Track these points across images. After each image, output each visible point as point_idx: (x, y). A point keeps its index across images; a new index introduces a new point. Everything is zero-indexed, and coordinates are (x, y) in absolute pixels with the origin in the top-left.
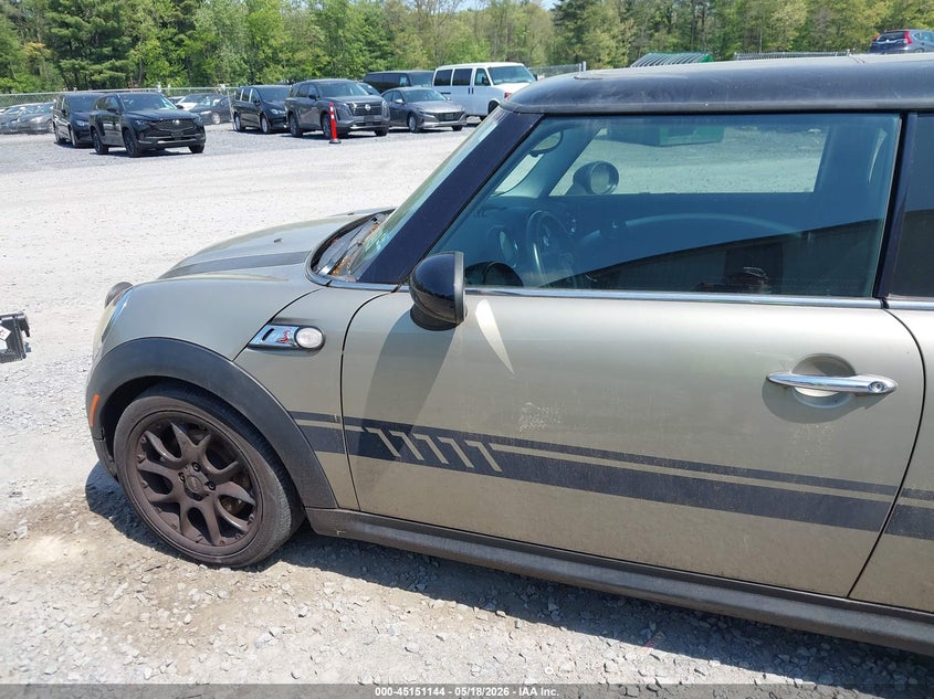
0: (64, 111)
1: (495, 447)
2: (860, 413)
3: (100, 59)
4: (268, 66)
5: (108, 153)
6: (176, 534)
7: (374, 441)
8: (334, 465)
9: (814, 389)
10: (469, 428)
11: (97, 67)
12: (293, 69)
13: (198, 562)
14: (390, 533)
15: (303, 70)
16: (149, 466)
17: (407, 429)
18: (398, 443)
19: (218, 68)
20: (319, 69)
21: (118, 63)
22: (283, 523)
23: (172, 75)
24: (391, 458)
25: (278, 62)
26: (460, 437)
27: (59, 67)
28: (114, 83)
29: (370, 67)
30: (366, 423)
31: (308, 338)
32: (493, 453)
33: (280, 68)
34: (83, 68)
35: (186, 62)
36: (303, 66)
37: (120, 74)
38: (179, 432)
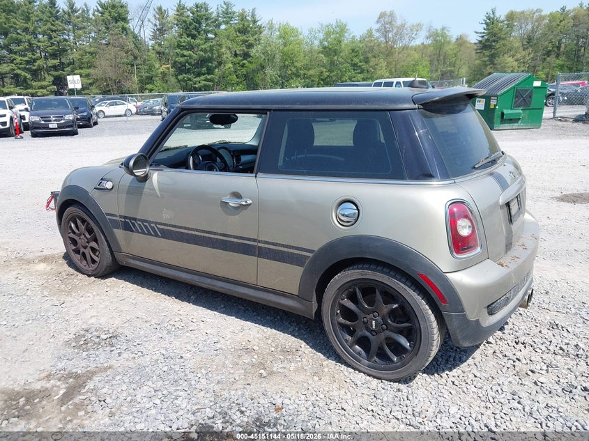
0: (166, 104)
1: (159, 226)
2: (244, 212)
3: (199, 75)
4: (292, 79)
5: (183, 127)
6: (79, 262)
7: (128, 224)
8: (119, 233)
9: (233, 203)
10: (151, 219)
11: (198, 79)
12: (307, 80)
13: (84, 274)
14: (137, 263)
15: (313, 81)
16: (72, 235)
17: (135, 219)
18: (134, 224)
19: (264, 80)
20: (322, 80)
21: (209, 77)
22: (107, 259)
23: (238, 84)
24: (133, 231)
25: (298, 76)
26: (150, 222)
27: (177, 79)
28: (207, 88)
29: (353, 79)
30: (125, 217)
31: (109, 185)
32: (158, 228)
33: (299, 79)
34: (190, 80)
35: (246, 76)
36: (313, 79)
37: (210, 83)
38: (78, 221)
